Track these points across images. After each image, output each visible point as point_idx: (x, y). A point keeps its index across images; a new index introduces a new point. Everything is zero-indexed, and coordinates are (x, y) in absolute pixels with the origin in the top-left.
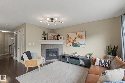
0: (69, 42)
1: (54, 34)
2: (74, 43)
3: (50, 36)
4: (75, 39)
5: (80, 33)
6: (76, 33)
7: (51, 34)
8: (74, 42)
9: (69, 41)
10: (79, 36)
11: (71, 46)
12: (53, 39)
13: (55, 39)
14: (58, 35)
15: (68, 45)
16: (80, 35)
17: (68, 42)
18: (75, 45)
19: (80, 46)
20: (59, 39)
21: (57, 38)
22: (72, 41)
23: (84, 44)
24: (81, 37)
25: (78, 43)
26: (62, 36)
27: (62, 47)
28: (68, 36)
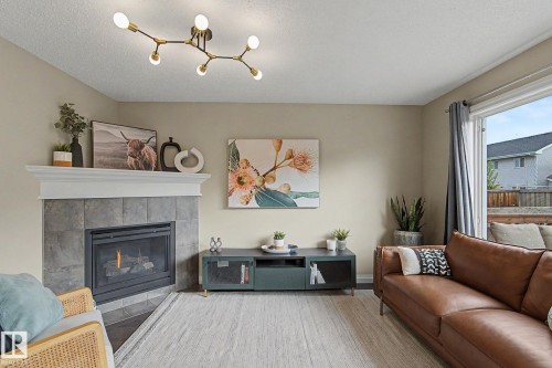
0: (240, 181)
1: (141, 136)
2: (267, 191)
3: (109, 144)
4: (275, 168)
5: (299, 147)
6: (277, 144)
7: (116, 132)
8: (267, 185)
9: (240, 179)
10: (290, 157)
11: (253, 203)
12: (130, 161)
13: (147, 167)
14: (165, 145)
15: (236, 199)
16: (296, 154)
17: (232, 183)
18: (269, 199)
19: (294, 205)
20: (178, 165)
21: (160, 157)
22: (258, 183)
23: (315, 195)
24: (301, 162)
25: (284, 190)
26: (194, 151)
27: (194, 214)
28: (236, 155)
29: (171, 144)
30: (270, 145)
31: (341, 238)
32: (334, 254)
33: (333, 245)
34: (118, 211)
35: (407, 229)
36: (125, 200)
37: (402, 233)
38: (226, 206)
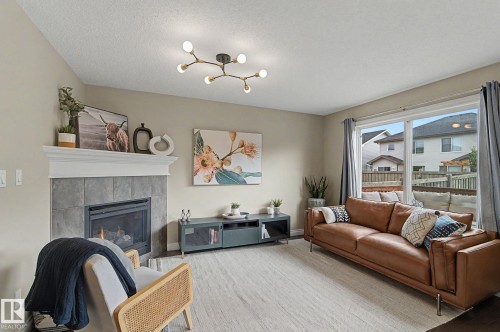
0: (204, 164)
1: (116, 121)
2: (225, 171)
3: (91, 127)
4: (230, 154)
5: (249, 138)
6: (232, 135)
8: (225, 167)
9: (203, 161)
10: (242, 146)
11: (214, 181)
12: (109, 143)
14: (138, 130)
15: (199, 179)
16: (246, 144)
17: (197, 165)
18: (226, 178)
19: (244, 183)
20: (152, 149)
21: (135, 140)
22: (218, 165)
23: (259, 175)
24: (249, 150)
25: (237, 171)
26: (166, 137)
27: (164, 191)
29: (142, 129)
30: (227, 135)
31: (277, 205)
32: (272, 217)
33: (272, 210)
34: (110, 188)
35: (317, 197)
36: (115, 179)
37: (315, 200)
38: (192, 183)
